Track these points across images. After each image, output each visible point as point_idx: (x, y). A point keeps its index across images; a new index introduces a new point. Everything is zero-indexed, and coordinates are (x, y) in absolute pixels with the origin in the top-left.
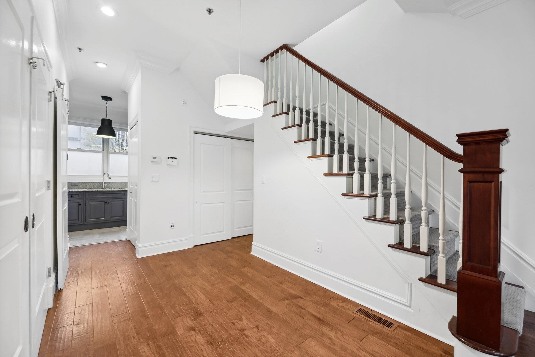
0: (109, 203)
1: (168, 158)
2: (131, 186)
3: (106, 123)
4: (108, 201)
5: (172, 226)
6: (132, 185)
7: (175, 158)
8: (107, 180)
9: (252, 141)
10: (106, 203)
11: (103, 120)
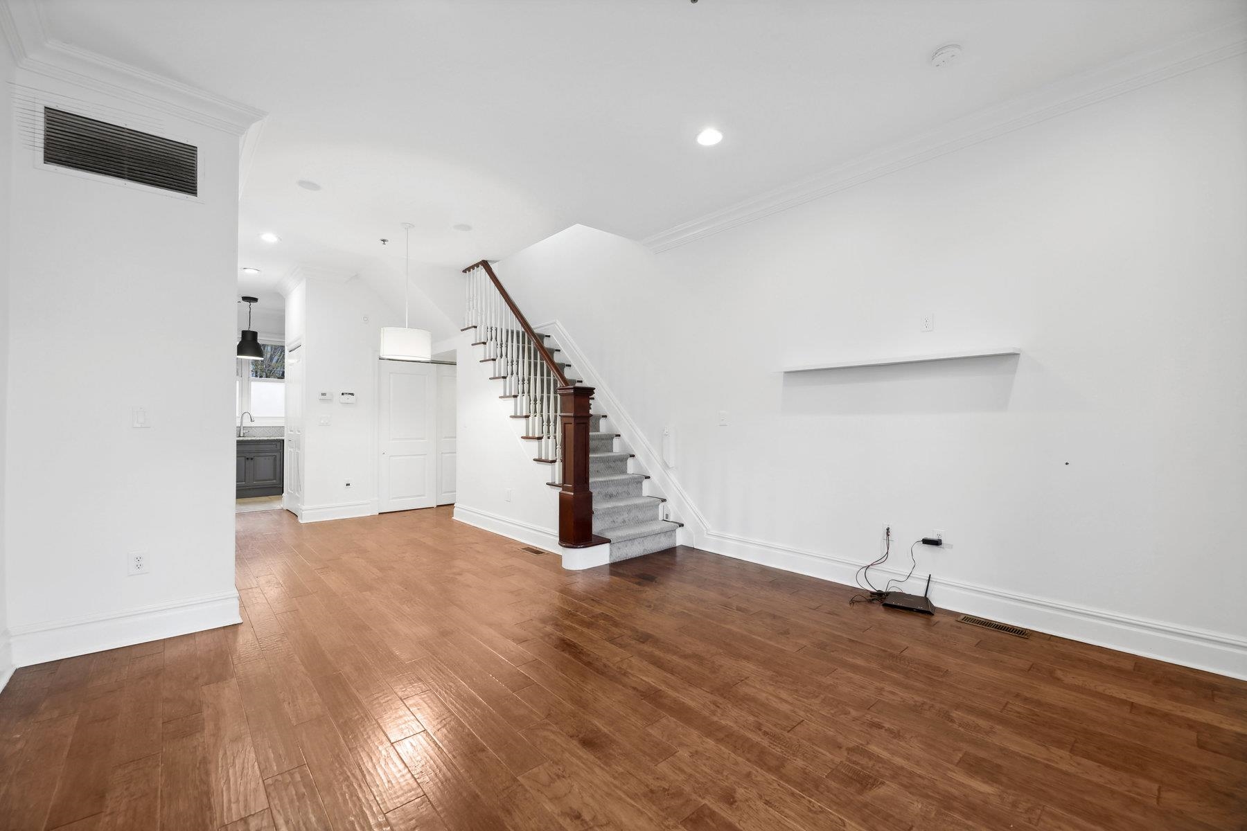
0: (252, 459)
1: (343, 394)
2: (289, 433)
3: (249, 337)
4: (252, 455)
5: (348, 485)
6: (291, 431)
7: (352, 394)
8: (247, 423)
9: (455, 364)
10: (248, 459)
11: (244, 333)
